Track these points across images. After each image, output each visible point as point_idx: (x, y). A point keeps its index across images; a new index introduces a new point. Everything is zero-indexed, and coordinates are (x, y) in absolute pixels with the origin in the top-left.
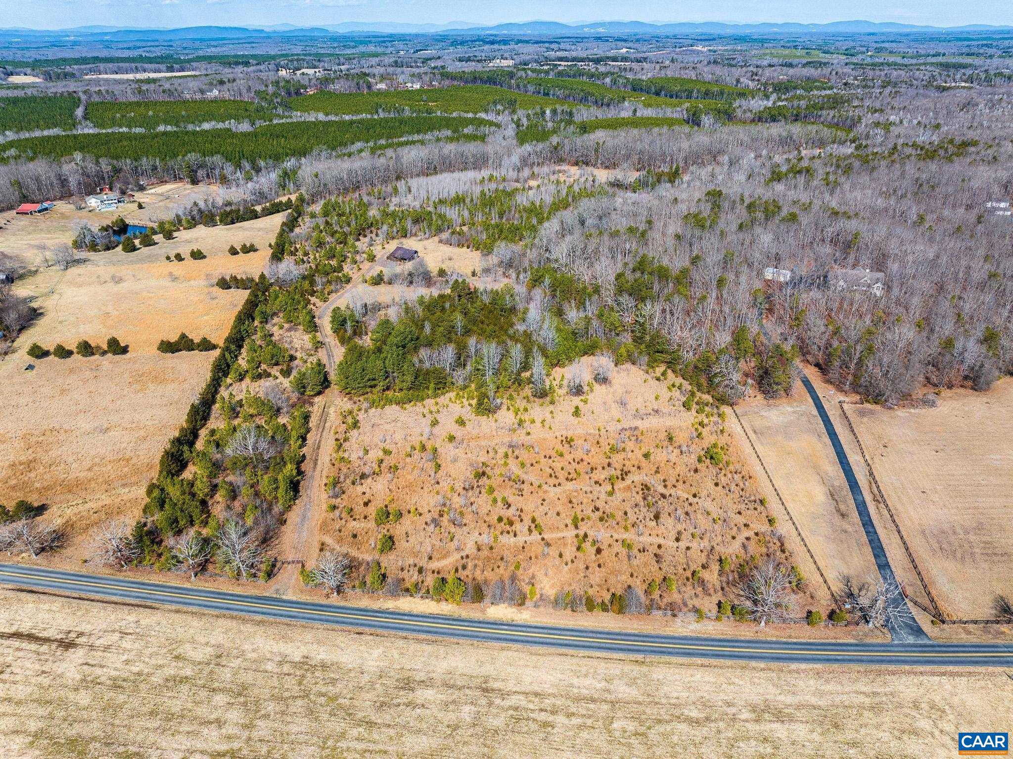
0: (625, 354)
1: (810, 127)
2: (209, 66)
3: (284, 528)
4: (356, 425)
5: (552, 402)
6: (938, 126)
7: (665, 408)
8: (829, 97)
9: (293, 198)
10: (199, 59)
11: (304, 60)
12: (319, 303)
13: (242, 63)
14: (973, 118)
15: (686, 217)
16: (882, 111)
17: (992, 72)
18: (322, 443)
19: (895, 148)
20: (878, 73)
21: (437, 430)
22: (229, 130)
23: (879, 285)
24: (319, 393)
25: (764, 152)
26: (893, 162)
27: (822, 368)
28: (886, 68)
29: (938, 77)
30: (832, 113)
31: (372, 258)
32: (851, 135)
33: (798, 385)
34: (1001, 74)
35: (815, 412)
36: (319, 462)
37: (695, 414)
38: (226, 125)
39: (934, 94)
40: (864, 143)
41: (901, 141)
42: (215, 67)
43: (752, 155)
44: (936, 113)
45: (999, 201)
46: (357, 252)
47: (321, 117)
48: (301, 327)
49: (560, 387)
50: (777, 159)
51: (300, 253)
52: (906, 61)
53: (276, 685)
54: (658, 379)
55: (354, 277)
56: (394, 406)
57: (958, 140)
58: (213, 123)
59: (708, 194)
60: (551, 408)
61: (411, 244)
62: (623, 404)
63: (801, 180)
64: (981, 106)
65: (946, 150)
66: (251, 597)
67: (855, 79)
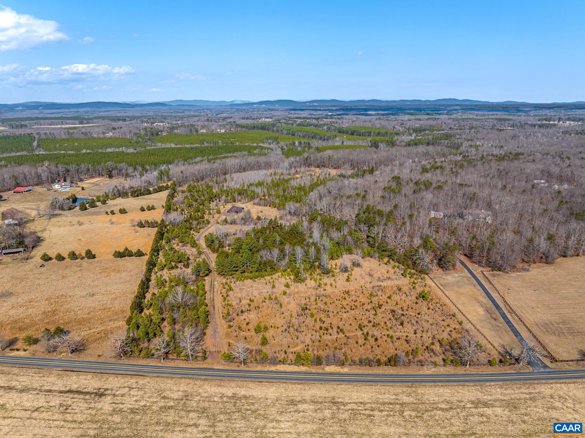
0: (366, 252)
1: (437, 148)
2: (103, 121)
3: (205, 337)
4: (231, 289)
5: (333, 276)
6: (502, 147)
7: (393, 277)
8: (444, 134)
9: (169, 184)
10: (96, 118)
11: (156, 118)
12: (195, 234)
13: (122, 120)
14: (519, 143)
15: (384, 189)
16: (472, 140)
17: (523, 123)
18: (215, 298)
19: (483, 156)
20: (466, 123)
21: (275, 290)
22: (123, 152)
23: (490, 217)
24: (207, 275)
25: (416, 160)
26: (484, 162)
27: (470, 256)
28: (469, 120)
29: (496, 124)
30: (447, 142)
31: (219, 212)
32: (459, 151)
33: (458, 264)
34: (527, 123)
35: (470, 276)
36: (216, 306)
37: (409, 279)
38: (121, 149)
39: (495, 132)
40: (467, 155)
41: (485, 154)
42: (107, 122)
43: (411, 161)
44: (500, 141)
45: (541, 179)
46: (210, 209)
47: (173, 145)
48: (189, 245)
49: (336, 269)
50: (424, 162)
51: (179, 210)
52: (478, 117)
53: (222, 407)
54: (386, 264)
55: (211, 221)
56: (249, 280)
57: (514, 152)
58: (113, 149)
59: (393, 178)
60: (333, 278)
61: (239, 205)
62: (371, 275)
63: (438, 171)
64: (521, 137)
65: (509, 157)
66: (197, 368)
67: (455, 126)
